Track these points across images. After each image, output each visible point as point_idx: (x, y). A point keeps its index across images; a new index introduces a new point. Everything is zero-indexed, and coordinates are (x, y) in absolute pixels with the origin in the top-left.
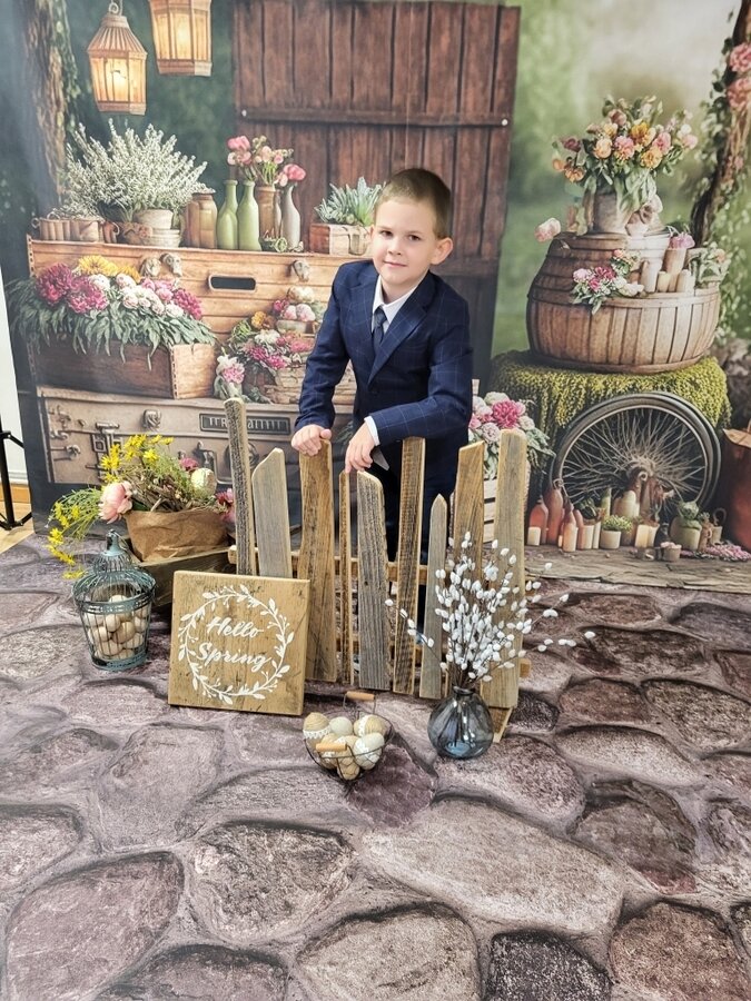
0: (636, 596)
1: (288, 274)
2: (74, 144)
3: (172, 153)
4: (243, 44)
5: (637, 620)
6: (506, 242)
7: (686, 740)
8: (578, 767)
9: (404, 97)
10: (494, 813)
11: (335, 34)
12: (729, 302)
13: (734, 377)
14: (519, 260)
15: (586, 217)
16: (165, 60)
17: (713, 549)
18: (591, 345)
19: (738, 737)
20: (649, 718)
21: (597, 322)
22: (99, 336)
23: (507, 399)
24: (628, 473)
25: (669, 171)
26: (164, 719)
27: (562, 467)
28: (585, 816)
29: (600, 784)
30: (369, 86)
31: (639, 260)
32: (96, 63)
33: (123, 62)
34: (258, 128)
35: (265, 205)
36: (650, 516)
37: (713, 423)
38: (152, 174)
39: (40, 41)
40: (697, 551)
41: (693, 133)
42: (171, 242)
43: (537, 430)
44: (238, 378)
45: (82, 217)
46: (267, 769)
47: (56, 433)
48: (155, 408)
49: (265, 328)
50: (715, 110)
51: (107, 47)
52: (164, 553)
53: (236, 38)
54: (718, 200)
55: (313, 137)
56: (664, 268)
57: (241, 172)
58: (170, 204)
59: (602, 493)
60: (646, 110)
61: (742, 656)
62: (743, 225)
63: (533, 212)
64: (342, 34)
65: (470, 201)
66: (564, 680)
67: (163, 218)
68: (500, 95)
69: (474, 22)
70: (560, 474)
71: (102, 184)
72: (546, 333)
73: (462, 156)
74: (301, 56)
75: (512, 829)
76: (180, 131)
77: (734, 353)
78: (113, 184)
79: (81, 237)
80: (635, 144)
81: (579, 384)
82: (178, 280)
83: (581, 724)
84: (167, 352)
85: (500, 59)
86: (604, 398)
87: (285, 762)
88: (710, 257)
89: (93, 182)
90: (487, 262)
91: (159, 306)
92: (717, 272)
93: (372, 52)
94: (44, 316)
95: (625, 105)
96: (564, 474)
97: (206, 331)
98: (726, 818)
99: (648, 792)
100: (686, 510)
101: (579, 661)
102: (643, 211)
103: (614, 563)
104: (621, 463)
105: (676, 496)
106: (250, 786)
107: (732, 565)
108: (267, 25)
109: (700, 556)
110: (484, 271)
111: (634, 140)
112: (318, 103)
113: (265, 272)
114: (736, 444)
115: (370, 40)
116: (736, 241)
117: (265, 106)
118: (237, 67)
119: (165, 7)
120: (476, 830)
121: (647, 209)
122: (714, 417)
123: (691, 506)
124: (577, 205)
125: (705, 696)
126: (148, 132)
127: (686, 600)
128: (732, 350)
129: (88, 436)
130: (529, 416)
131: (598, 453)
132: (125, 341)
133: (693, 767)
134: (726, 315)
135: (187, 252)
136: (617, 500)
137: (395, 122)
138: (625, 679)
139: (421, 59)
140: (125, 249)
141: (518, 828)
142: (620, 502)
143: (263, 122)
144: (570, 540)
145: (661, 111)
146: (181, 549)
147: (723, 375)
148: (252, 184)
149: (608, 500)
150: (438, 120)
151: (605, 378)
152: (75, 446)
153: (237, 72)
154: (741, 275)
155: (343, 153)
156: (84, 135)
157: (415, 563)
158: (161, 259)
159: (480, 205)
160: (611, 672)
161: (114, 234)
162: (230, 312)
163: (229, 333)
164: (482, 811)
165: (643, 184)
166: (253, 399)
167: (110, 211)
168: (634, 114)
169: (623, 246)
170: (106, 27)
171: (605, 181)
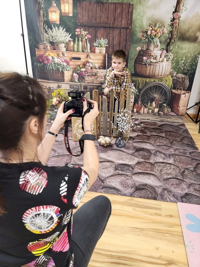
0: (154, 122)
1: (87, 57)
2: (45, 30)
3: (65, 32)
4: (79, 10)
5: (153, 126)
6: (130, 51)
7: (155, 143)
8: (135, 146)
9: (111, 21)
10: (120, 152)
11: (97, 8)
12: (173, 64)
13: (174, 79)
14: (133, 55)
15: (146, 47)
16: (63, 13)
17: (169, 113)
18: (146, 72)
19: (164, 143)
20: (150, 141)
21: (148, 68)
22: (50, 69)
24: (153, 98)
25: (162, 38)
28: (135, 152)
30: (104, 19)
31: (156, 55)
33: (55, 13)
34: (82, 27)
35: (83, 43)
36: (157, 107)
37: (170, 88)
38: (61, 36)
39: (38, 8)
40: (166, 114)
41: (166, 30)
42: (64, 50)
43: (136, 89)
44: (77, 78)
45: (46, 44)
48: (60, 84)
49: (83, 68)
50: (171, 26)
51: (52, 10)
53: (77, 9)
54: (171, 44)
55: (92, 29)
56: (161, 57)
57: (78, 36)
58: (64, 42)
59: (148, 102)
60: (157, 25)
61: (170, 132)
62: (176, 49)
63: (135, 45)
64: (98, 9)
65: (123, 43)
66: (136, 135)
67: (63, 45)
68: (129, 22)
69: (124, 7)
71: (51, 38)
72: (138, 70)
73: (122, 34)
74: (90, 13)
75: (123, 153)
76: (66, 27)
78: (53, 38)
79: (46, 48)
81: (144, 80)
82: (65, 58)
83: (138, 141)
84: (63, 72)
85: (129, 14)
86: (149, 83)
88: (170, 55)
89: (49, 37)
91: (62, 63)
92: (171, 58)
93: (104, 12)
94: (39, 65)
95: (153, 25)
96: (141, 98)
97: (71, 68)
98: (158, 153)
99: (146, 150)
101: (140, 132)
102: (157, 46)
103: (150, 116)
104: (152, 96)
105: (162, 103)
107: (173, 116)
108: (84, 7)
111: (155, 31)
112: (94, 22)
113: (83, 56)
114: (174, 93)
115: (104, 10)
116: (174, 52)
117: (83, 23)
119: (63, 2)
120: (117, 153)
121: (157, 45)
123: (165, 105)
124: (144, 44)
125: (161, 138)
126: (60, 27)
127: (163, 123)
128: (173, 74)
129: (47, 89)
130: (134, 86)
131: (147, 94)
132: (55, 70)
133: (155, 147)
134: (172, 67)
135: (67, 52)
136: (151, 103)
137: (109, 27)
138: (147, 135)
139: (114, 14)
140: (55, 51)
143: (83, 26)
144: (142, 111)
145: (160, 26)
147: (172, 79)
148: (80, 39)
149: (149, 103)
150: (117, 26)
151: (149, 79)
153: (78, 16)
154: (175, 59)
155: (98, 33)
156: (47, 28)
158: (62, 53)
159: (125, 44)
160: (145, 134)
161: (53, 48)
162: (76, 64)
163: (75, 69)
165: (157, 40)
166: (80, 82)
167: (52, 43)
168: (155, 26)
169: (153, 53)
170: (52, 6)
171: (149, 40)
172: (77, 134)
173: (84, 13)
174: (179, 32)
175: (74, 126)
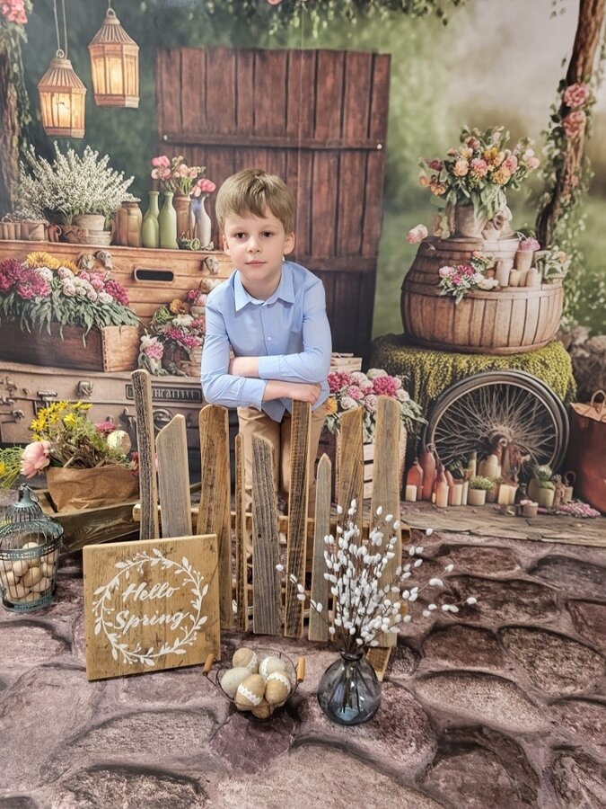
0: (499, 548)
1: (201, 268)
2: (26, 162)
3: (106, 169)
4: (164, 82)
5: (499, 570)
6: (382, 243)
7: (536, 686)
8: (433, 712)
9: (297, 125)
10: (349, 760)
11: (240, 75)
12: (571, 296)
13: (578, 358)
14: (394, 258)
15: (449, 224)
16: (102, 95)
17: (565, 507)
18: (456, 330)
19: (584, 684)
20: (502, 664)
21: (460, 311)
23: (386, 375)
24: (490, 439)
25: (516, 187)
26: (56, 660)
27: (434, 433)
28: (435, 764)
29: (452, 730)
30: (268, 116)
31: (493, 259)
32: (44, 96)
33: (67, 95)
34: (177, 149)
35: (181, 212)
36: (510, 477)
37: (562, 397)
38: (89, 186)
40: (552, 508)
41: (535, 156)
42: (103, 241)
43: (412, 402)
44: (158, 355)
45: (31, 221)
46: (140, 712)
47: (5, 400)
48: (87, 379)
49: (181, 313)
50: (553, 137)
51: (54, 83)
52: (77, 505)
53: (159, 79)
54: (558, 211)
55: (222, 157)
56: (515, 267)
57: (162, 185)
58: (103, 211)
59: (469, 456)
60: (496, 137)
61: (591, 605)
62: (580, 232)
63: (404, 220)
64: (245, 74)
66: (428, 626)
67: (97, 222)
68: (375, 125)
69: (353, 66)
70: (433, 439)
71: (48, 194)
72: (417, 319)
73: (345, 172)
74: (212, 92)
75: (363, 777)
76: (112, 152)
77: (577, 338)
78: (57, 193)
79: (30, 237)
80: (488, 165)
81: (446, 362)
82: (109, 272)
83: (440, 669)
84: (99, 332)
85: (375, 96)
86: (468, 375)
87: (159, 705)
88: (554, 257)
89: (40, 192)
90: (366, 260)
91: (93, 294)
92: (560, 270)
93: (269, 90)
95: (478, 134)
96: (435, 439)
97: (131, 315)
98: (568, 766)
99: (496, 739)
100: (541, 473)
102: (496, 220)
103: (481, 518)
104: (484, 431)
105: (532, 460)
106: (120, 728)
107: (583, 521)
108: (184, 68)
109: (554, 513)
110: (364, 267)
111: (487, 162)
112: (226, 130)
113: (182, 267)
114: (582, 416)
115: (268, 80)
116: (575, 245)
117: (183, 131)
118: (160, 101)
119: (102, 53)
120: (328, 778)
121: (500, 218)
122: (562, 392)
123: (546, 469)
124: (441, 214)
125: (555, 643)
126: (86, 152)
127: (544, 552)
128: (575, 336)
129: (31, 403)
130: (405, 389)
131: (464, 422)
132: (64, 323)
133: (541, 713)
134: (569, 307)
135: (117, 249)
136: (482, 462)
137: (289, 146)
138: (484, 626)
139: (310, 95)
140: (66, 247)
141: (370, 776)
142: (484, 464)
143: (181, 145)
144: (442, 496)
145: (508, 138)
146: (92, 502)
147: (568, 357)
148: (171, 195)
149: (474, 462)
150: (324, 144)
151: (468, 357)
152: (20, 411)
153: (160, 105)
154: (580, 273)
156: (34, 154)
157: (304, 516)
158: (95, 255)
159: (361, 213)
160: (471, 619)
161: (57, 235)
162: (152, 299)
163: (151, 317)
164: (337, 758)
165: (494, 196)
166: (171, 373)
167: (54, 216)
168: (486, 140)
169: (480, 248)
170: (54, 68)
171: (463, 195)
172: (112, 637)
173: (187, 96)
174: (589, 162)
175: (97, 592)
